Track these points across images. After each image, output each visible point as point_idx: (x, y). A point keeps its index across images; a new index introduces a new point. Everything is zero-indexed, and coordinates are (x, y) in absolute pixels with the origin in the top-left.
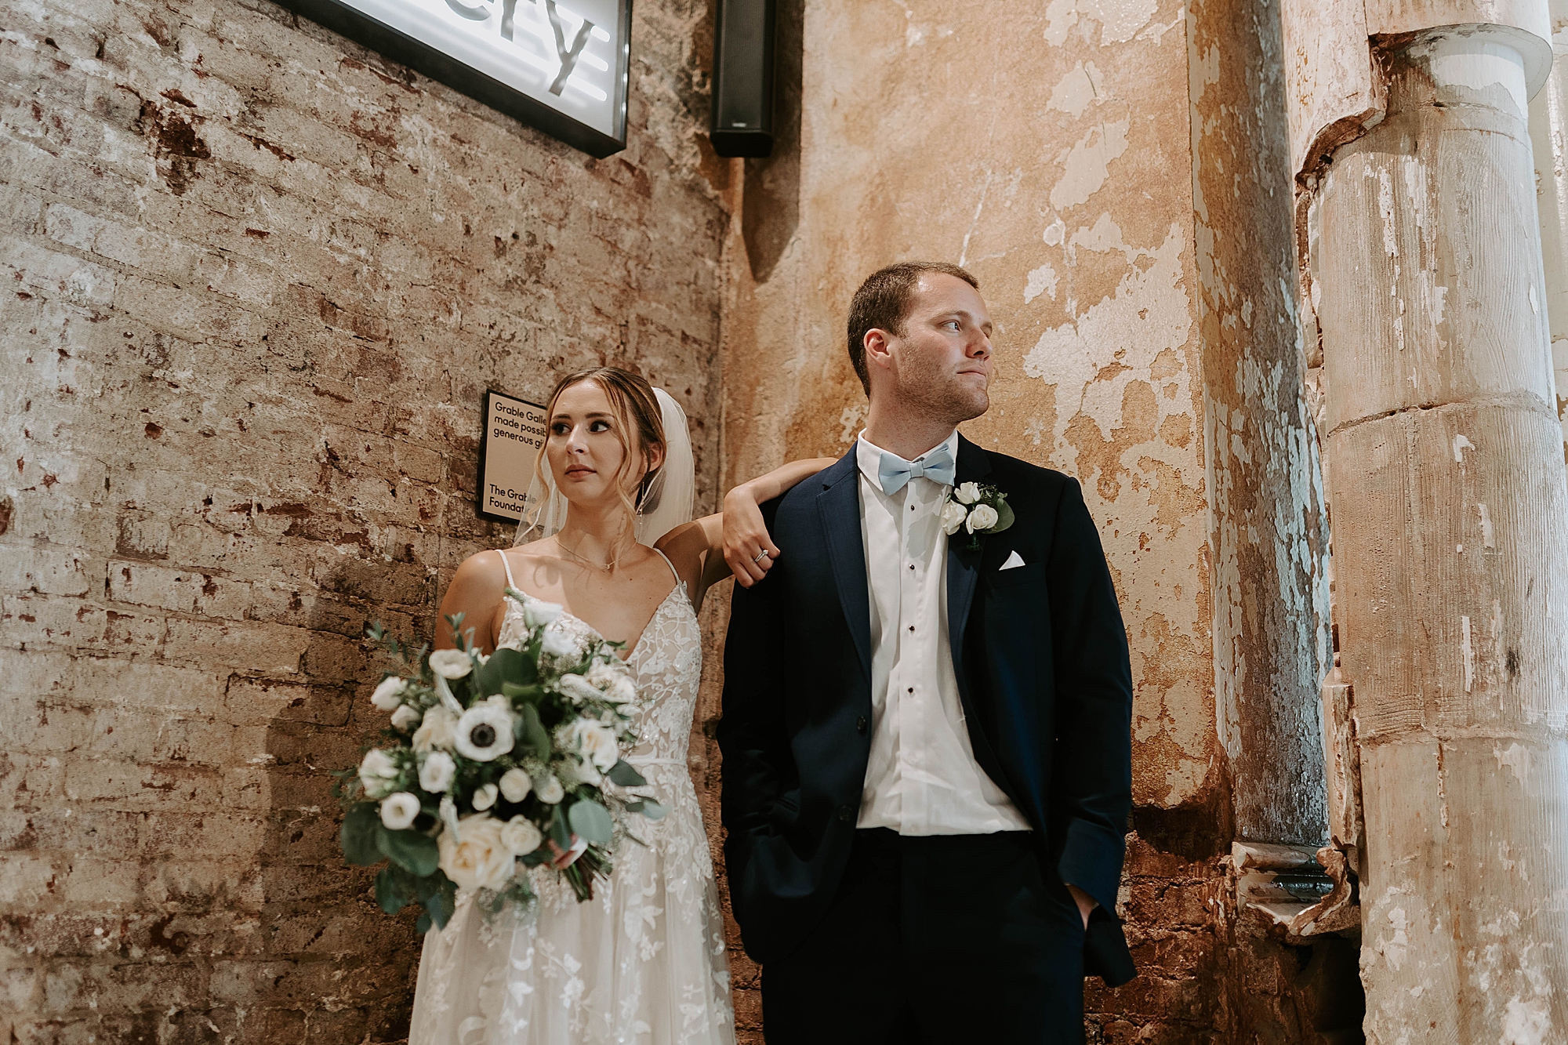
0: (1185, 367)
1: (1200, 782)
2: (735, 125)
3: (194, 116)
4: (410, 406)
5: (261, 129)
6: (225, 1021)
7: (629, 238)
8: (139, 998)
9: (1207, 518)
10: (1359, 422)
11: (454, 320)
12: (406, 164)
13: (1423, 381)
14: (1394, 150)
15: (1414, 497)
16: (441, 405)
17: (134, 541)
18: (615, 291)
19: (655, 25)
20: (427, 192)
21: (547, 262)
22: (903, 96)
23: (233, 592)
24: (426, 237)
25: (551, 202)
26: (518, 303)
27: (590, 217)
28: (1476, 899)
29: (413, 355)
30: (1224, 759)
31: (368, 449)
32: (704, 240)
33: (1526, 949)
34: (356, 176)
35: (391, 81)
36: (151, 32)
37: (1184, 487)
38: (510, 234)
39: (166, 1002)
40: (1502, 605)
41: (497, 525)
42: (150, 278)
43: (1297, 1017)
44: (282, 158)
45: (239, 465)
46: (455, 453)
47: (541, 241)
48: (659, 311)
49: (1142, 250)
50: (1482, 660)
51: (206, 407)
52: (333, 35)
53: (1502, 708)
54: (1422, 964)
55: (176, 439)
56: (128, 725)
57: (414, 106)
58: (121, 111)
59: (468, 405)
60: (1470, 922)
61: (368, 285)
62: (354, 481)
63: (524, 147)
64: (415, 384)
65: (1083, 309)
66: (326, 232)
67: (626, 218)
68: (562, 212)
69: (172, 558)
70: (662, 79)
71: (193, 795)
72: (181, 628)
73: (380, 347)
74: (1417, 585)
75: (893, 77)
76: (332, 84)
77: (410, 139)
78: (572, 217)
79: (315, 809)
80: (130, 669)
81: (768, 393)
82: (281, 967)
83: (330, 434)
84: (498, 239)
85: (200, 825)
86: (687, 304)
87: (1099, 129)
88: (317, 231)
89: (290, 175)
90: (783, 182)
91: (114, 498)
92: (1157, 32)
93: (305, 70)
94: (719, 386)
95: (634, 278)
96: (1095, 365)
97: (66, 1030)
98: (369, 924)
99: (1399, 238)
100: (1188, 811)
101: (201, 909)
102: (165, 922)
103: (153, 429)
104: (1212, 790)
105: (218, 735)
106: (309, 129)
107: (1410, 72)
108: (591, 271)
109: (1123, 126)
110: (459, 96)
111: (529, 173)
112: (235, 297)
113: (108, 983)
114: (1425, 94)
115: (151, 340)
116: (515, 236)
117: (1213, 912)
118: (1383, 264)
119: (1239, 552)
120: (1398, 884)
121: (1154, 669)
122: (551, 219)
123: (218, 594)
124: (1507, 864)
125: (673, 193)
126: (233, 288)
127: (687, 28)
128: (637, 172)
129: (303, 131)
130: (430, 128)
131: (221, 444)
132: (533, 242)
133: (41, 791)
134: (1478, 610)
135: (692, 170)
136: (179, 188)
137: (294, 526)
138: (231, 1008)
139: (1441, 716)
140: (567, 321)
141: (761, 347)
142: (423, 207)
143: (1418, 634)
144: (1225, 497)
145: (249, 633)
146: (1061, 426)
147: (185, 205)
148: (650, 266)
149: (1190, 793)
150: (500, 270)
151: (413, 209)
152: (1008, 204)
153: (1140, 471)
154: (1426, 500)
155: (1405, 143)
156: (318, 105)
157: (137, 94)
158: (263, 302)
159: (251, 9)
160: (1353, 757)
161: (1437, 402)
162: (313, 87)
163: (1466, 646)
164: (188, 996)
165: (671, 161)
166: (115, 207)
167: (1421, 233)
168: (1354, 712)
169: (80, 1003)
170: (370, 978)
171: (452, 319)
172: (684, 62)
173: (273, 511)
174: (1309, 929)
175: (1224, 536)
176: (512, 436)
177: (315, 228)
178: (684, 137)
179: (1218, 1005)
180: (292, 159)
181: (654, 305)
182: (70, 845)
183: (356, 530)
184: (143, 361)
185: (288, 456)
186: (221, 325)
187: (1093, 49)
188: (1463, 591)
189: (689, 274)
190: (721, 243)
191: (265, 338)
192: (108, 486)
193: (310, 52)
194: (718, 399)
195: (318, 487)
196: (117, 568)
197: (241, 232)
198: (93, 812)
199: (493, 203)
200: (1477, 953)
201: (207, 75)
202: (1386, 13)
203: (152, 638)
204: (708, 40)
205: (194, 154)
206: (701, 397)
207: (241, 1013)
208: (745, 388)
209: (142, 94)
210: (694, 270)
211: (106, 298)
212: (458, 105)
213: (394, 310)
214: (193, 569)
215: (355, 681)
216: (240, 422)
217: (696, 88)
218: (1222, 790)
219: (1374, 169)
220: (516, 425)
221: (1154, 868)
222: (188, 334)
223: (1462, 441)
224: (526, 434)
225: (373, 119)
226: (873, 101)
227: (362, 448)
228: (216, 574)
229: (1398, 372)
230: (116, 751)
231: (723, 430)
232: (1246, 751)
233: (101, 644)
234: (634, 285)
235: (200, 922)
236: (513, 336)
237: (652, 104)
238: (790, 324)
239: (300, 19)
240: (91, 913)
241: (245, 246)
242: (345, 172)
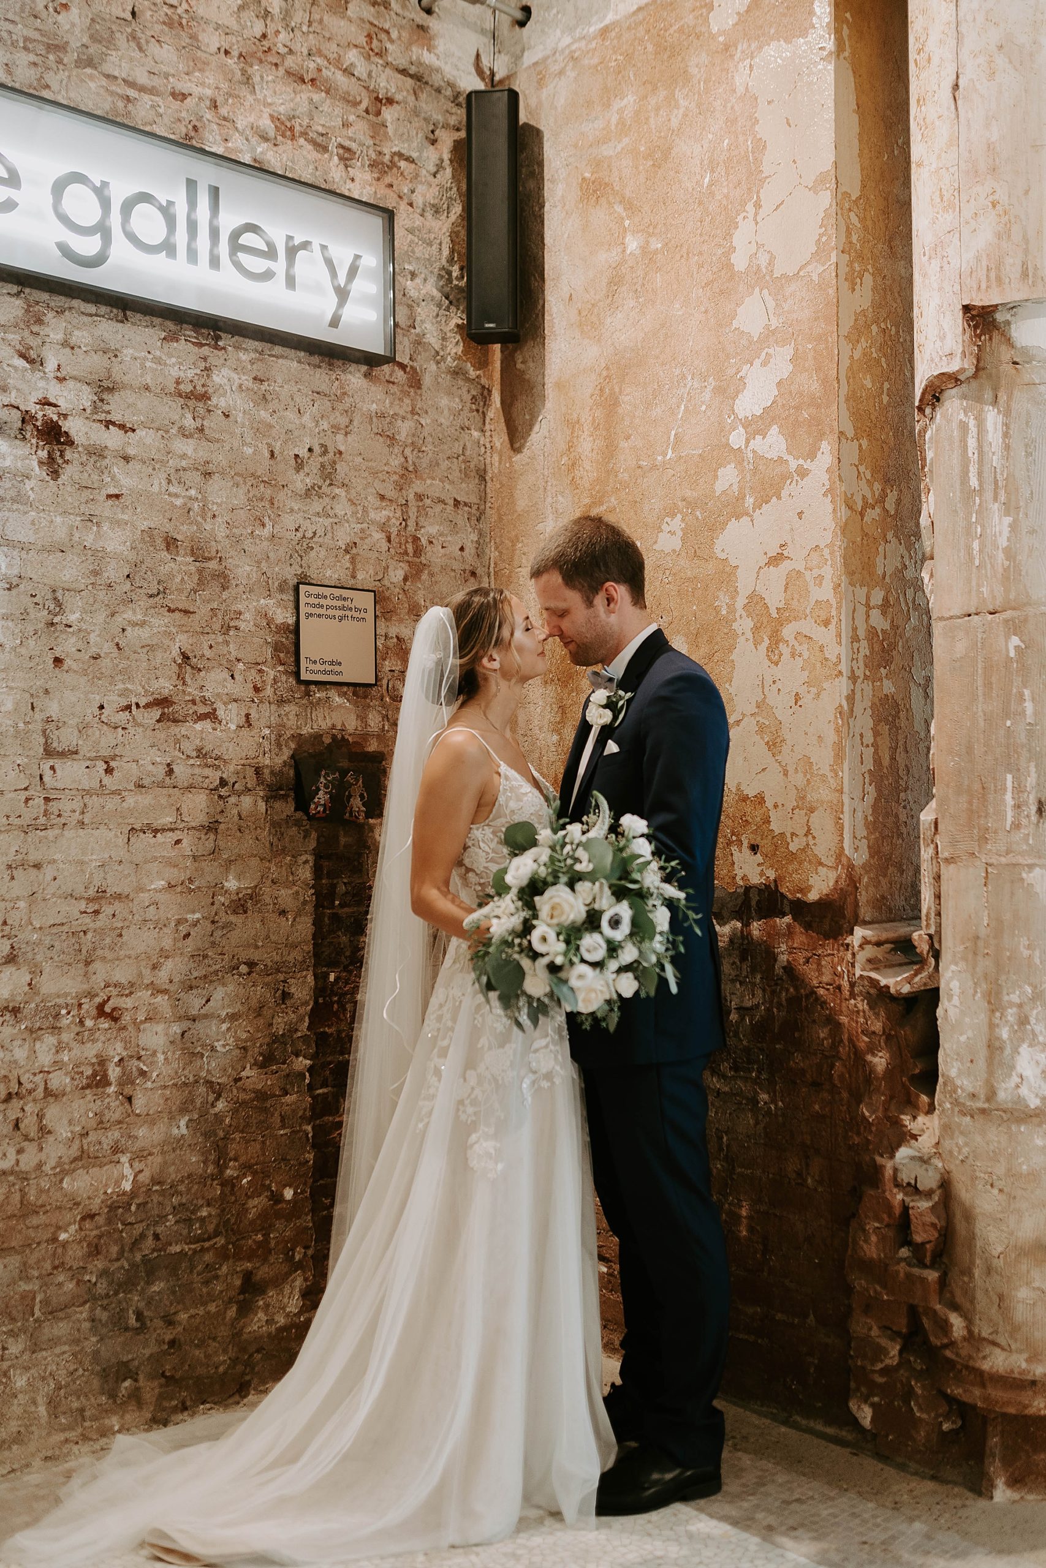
0: (829, 563)
1: (831, 884)
2: (487, 325)
3: (59, 414)
4: (240, 607)
5: (109, 412)
6: (151, 1063)
7: (404, 429)
8: (94, 1052)
9: (843, 686)
10: (948, 619)
11: (266, 532)
12: (220, 412)
13: (990, 591)
14: (979, 399)
15: (980, 682)
16: (262, 601)
17: (55, 745)
18: (395, 477)
19: (417, 233)
20: (238, 431)
21: (337, 466)
22: (624, 299)
23: (126, 771)
24: (239, 468)
25: (338, 414)
26: (317, 506)
27: (371, 418)
28: (1003, 977)
29: (238, 566)
30: (851, 867)
31: (211, 647)
32: (469, 415)
33: (1035, 1012)
34: (184, 434)
35: (201, 345)
36: (22, 356)
37: (826, 659)
38: (306, 450)
39: (112, 1053)
40: (1037, 766)
41: (313, 687)
42: (43, 549)
43: (899, 1048)
44: (126, 432)
45: (120, 677)
46: (277, 637)
47: (331, 450)
48: (432, 486)
49: (801, 462)
50: (1019, 807)
51: (93, 638)
52: (154, 319)
53: (1031, 842)
54: (967, 1020)
55: (74, 666)
56: (66, 873)
57: (222, 361)
58: (9, 425)
59: (284, 597)
60: (998, 993)
61: (199, 519)
62: (202, 674)
63: (312, 373)
64: (241, 588)
65: (758, 506)
66: (164, 483)
67: (402, 412)
68: (348, 420)
69: (81, 753)
70: (425, 280)
71: (114, 915)
72: (94, 801)
73: (213, 565)
74: (978, 749)
75: (615, 282)
76: (158, 361)
77: (221, 391)
78: (355, 423)
79: (198, 915)
80: (63, 835)
81: (525, 549)
82: (186, 1024)
83: (183, 641)
84: (297, 456)
85: (121, 935)
86: (457, 474)
87: (771, 351)
88: (157, 484)
89: (133, 444)
90: (531, 365)
91: (38, 716)
92: (816, 270)
93: (136, 354)
94: (487, 540)
95: (410, 462)
96: (766, 554)
97: (51, 1076)
98: (242, 991)
99: (980, 474)
100: (824, 904)
101: (127, 992)
102: (105, 1002)
103: (58, 661)
104: (841, 889)
105: (126, 872)
106: (144, 402)
107: (995, 334)
108: (374, 464)
109: (788, 351)
110: (257, 343)
111: (318, 393)
112: (104, 550)
113: (73, 1044)
114: (1006, 354)
115: (49, 596)
116: (310, 450)
117: (840, 976)
118: (968, 494)
119: (873, 704)
120: (956, 964)
121: (803, 798)
122: (339, 429)
123: (115, 773)
124: (1026, 953)
125: (440, 380)
126: (101, 544)
127: (444, 230)
128: (408, 369)
129: (139, 405)
130: (236, 377)
131: (105, 663)
132: (325, 452)
133: (16, 924)
134: (1019, 770)
135: (457, 358)
136: (55, 474)
137: (163, 714)
138: (154, 1053)
139: (989, 847)
140: (357, 512)
141: (519, 509)
142: (236, 445)
143: (977, 786)
144: (861, 664)
145: (140, 798)
146: (741, 601)
147: (61, 487)
148: (424, 448)
149: (825, 892)
150: (300, 481)
151: (228, 448)
152: (704, 408)
153: (796, 644)
154: (988, 685)
155: (988, 395)
156: (149, 381)
157: (18, 408)
158: (124, 550)
159: (91, 315)
160: (935, 870)
161: (999, 609)
162: (143, 367)
163: (1008, 797)
164: (125, 1049)
165: (437, 353)
166: (14, 500)
167: (995, 472)
168: (938, 837)
169: (58, 1058)
170: (246, 1027)
171: (266, 530)
172: (444, 262)
173: (148, 706)
174: (906, 989)
175: (858, 696)
176: (319, 616)
177: (156, 482)
178: (447, 329)
179: (841, 1041)
180: (134, 431)
181: (429, 482)
182: (39, 958)
183: (207, 709)
184: (46, 612)
185: (153, 663)
186: (96, 573)
187: (767, 278)
188: (1009, 756)
189: (457, 448)
190: (484, 413)
191: (128, 576)
192: (33, 708)
193: (138, 339)
194: (487, 551)
195: (177, 682)
196: (46, 766)
197: (103, 498)
198: (50, 934)
199: (291, 427)
200: (1002, 1014)
201: (65, 379)
202: (975, 286)
203: (74, 811)
204: (463, 233)
205: (63, 443)
206: (473, 551)
207: (161, 1057)
208: (508, 543)
209: (21, 407)
210: (462, 443)
211: (16, 571)
212: (256, 351)
213: (221, 532)
214: (96, 758)
215: (216, 821)
216: (117, 644)
217: (455, 282)
218: (850, 889)
219: (966, 415)
220: (322, 606)
221: (802, 943)
222: (74, 586)
223: (1015, 641)
224: (330, 612)
225: (191, 381)
226: (600, 301)
227: (206, 647)
228: (112, 759)
229: (974, 583)
230: (60, 892)
231: (493, 578)
232: (872, 856)
233: (42, 820)
234: (411, 469)
235: (128, 1000)
236: (315, 533)
237: (418, 305)
238: (541, 491)
239: (128, 313)
240: (57, 1000)
241: (106, 509)
242: (174, 431)
